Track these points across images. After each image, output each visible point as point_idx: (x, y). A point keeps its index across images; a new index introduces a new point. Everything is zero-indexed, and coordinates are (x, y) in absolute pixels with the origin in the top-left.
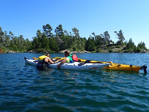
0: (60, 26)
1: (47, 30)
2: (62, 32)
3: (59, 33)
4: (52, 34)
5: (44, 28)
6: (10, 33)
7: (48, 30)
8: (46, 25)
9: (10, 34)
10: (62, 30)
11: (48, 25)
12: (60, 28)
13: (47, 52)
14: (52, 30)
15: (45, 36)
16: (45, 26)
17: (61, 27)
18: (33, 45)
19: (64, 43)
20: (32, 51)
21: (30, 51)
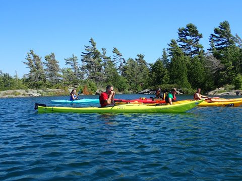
0: (225, 26)
1: (188, 38)
2: (228, 41)
3: (223, 44)
4: (202, 47)
5: (182, 33)
6: (115, 51)
7: (191, 38)
8: (185, 28)
9: (115, 54)
10: (228, 35)
11: (190, 26)
12: (222, 31)
13: (181, 91)
14: (201, 36)
15: (179, 55)
16: (185, 30)
17: (225, 28)
18: (150, 76)
19: (224, 70)
20: (147, 90)
21: (144, 91)
